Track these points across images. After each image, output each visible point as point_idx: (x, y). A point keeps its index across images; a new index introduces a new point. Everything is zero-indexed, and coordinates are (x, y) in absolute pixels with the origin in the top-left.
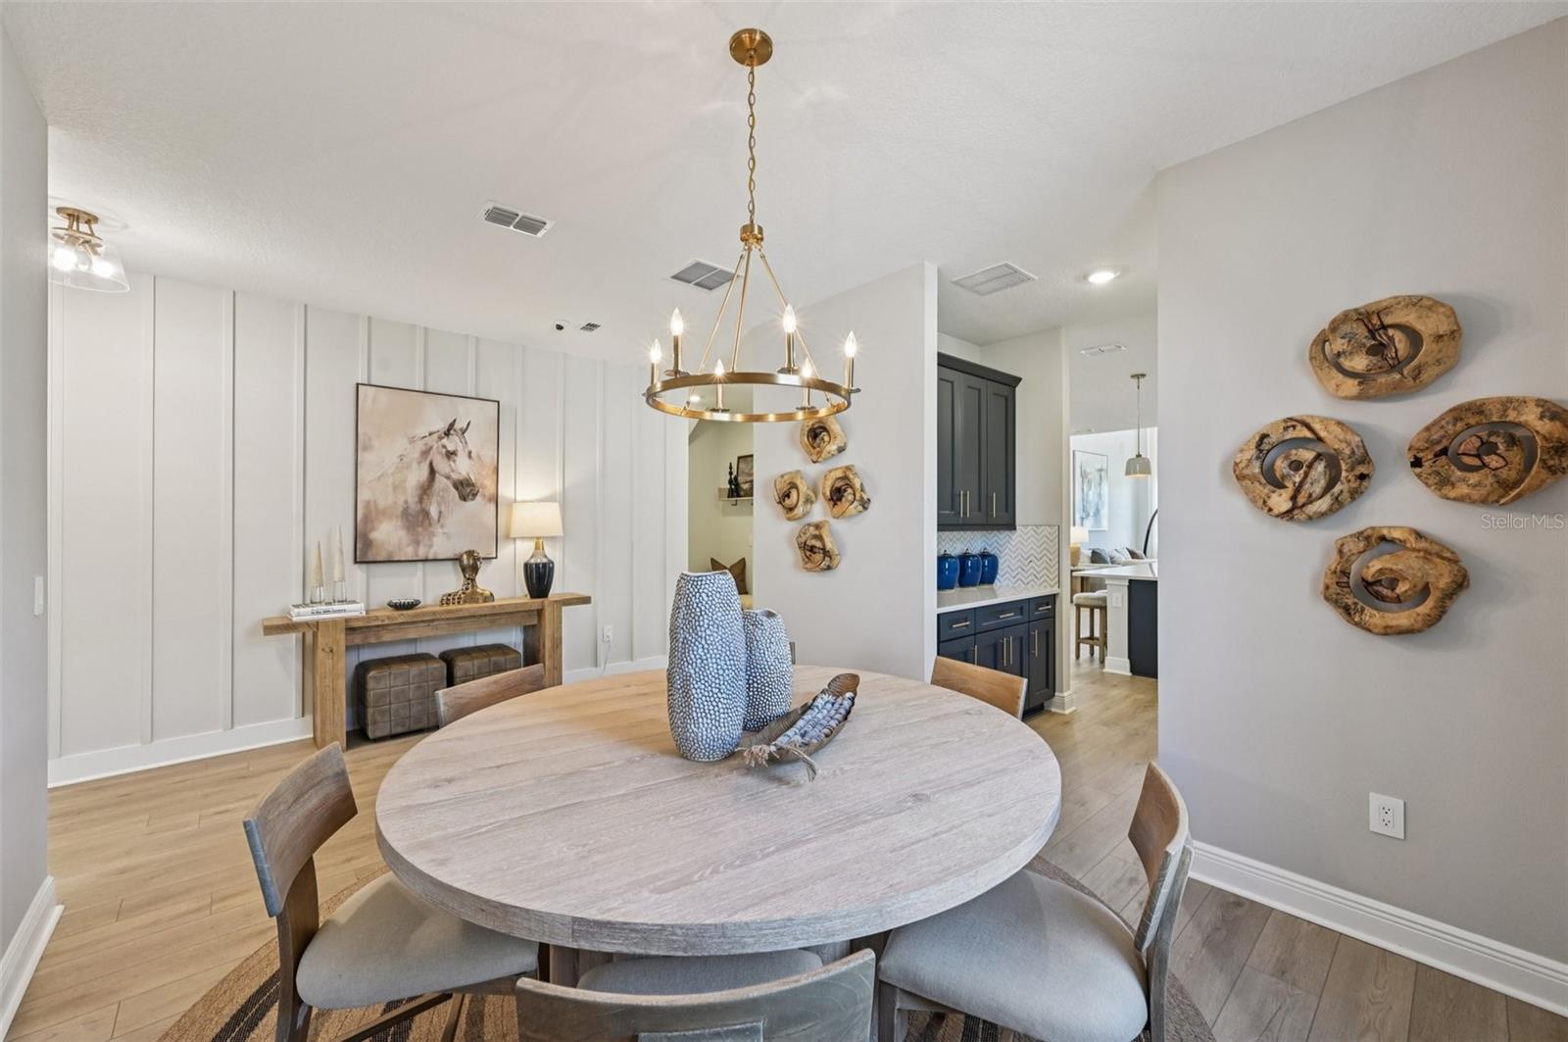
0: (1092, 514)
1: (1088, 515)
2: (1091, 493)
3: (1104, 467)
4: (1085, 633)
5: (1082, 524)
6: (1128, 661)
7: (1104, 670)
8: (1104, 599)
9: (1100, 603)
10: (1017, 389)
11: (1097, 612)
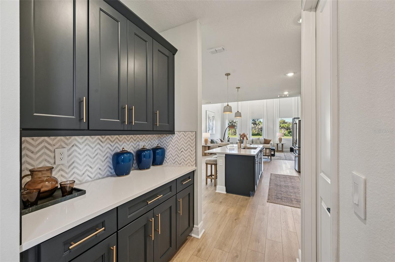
0: (211, 129)
1: (210, 129)
2: (211, 123)
3: (214, 116)
4: (209, 174)
5: (208, 132)
6: (225, 187)
7: (216, 191)
8: (216, 161)
9: (215, 163)
10: (175, 56)
11: (213, 166)
